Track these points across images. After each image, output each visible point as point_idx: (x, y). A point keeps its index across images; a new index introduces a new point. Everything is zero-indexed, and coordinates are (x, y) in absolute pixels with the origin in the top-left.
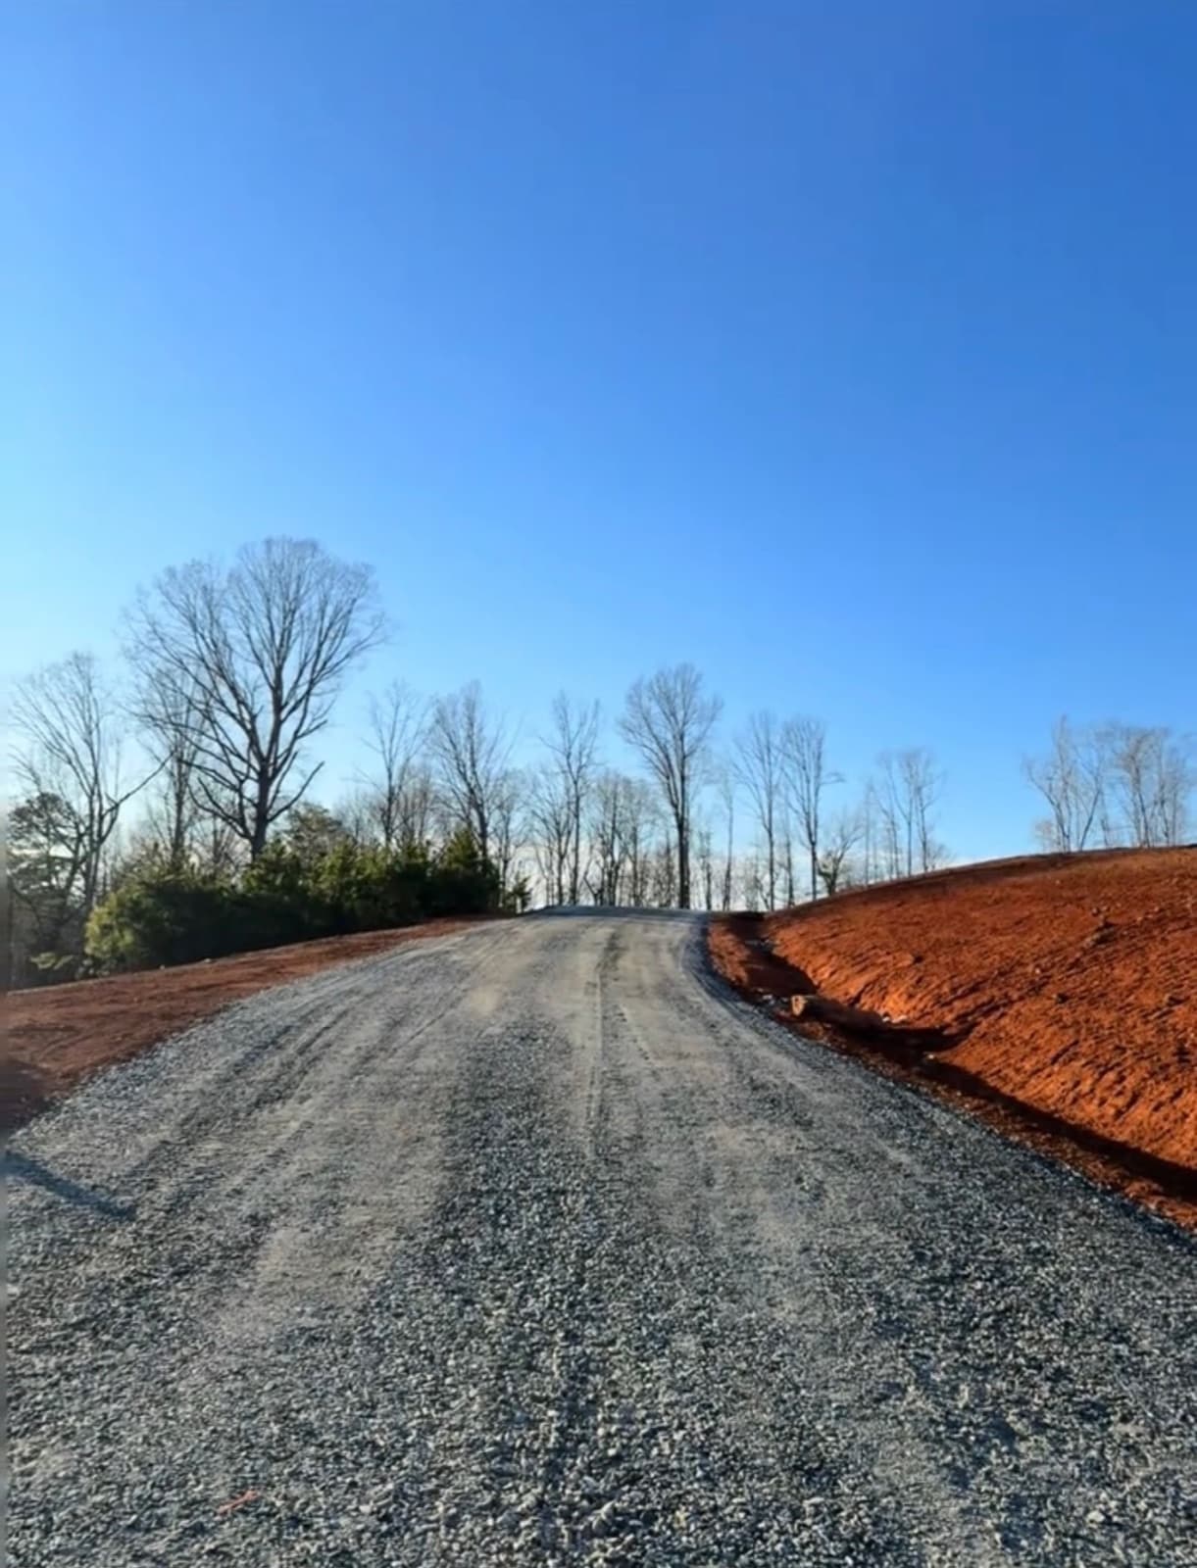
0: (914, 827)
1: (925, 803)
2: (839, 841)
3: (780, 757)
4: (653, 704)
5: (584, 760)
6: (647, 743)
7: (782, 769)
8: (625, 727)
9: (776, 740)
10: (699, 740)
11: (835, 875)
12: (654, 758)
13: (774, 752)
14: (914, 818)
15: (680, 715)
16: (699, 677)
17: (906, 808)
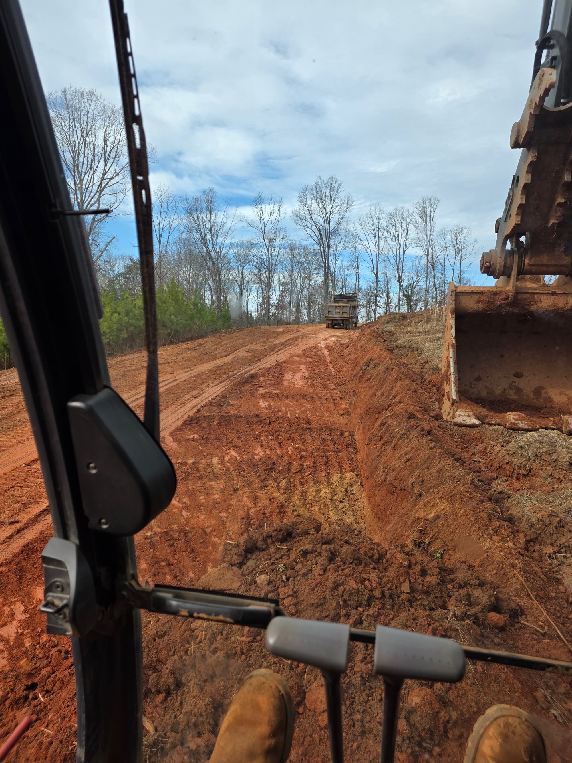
0: (456, 271)
1: (463, 258)
2: (415, 278)
3: (385, 233)
4: (314, 202)
5: (273, 235)
6: (310, 226)
7: (386, 240)
8: (297, 216)
9: (383, 224)
10: (339, 223)
11: (411, 296)
12: (313, 234)
13: (382, 230)
14: (456, 267)
15: (329, 208)
16: (340, 185)
17: (452, 261)
